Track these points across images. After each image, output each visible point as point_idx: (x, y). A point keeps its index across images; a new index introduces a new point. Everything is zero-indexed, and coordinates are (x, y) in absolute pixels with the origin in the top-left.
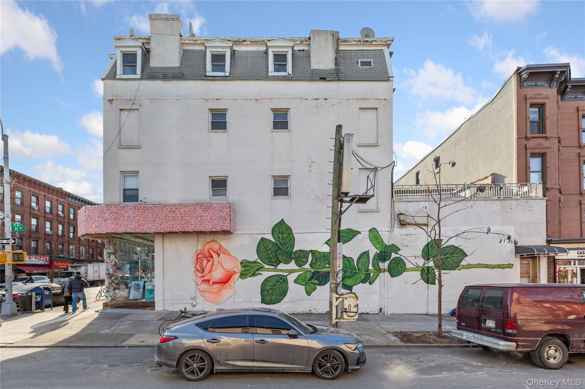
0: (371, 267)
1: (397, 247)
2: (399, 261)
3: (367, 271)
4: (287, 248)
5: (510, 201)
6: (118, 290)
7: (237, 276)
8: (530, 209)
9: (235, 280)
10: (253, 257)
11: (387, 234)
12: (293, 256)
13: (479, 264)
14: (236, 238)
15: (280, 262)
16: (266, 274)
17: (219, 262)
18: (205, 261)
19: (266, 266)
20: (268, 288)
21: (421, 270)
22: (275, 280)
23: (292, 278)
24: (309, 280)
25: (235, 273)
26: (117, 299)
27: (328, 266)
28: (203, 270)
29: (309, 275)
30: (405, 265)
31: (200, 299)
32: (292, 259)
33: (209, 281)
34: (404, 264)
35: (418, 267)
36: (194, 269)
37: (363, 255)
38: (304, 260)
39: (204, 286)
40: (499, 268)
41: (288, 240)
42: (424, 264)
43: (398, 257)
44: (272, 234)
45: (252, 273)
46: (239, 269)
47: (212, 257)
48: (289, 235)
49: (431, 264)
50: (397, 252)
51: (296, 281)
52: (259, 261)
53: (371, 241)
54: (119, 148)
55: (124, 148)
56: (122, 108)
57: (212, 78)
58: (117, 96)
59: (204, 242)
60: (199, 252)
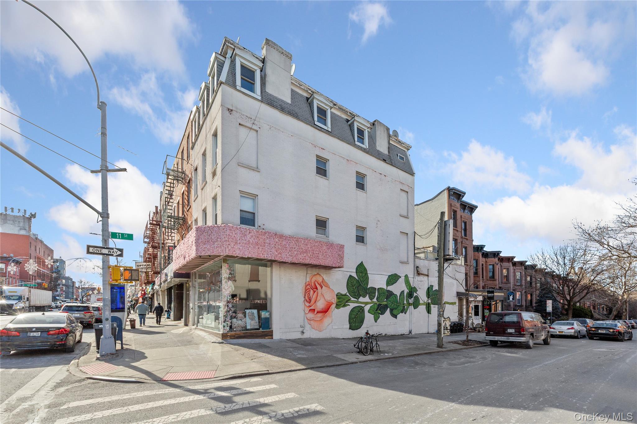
0: (405, 302)
1: (416, 289)
2: (417, 298)
4: (364, 285)
6: (235, 319)
7: (334, 306)
9: (333, 310)
10: (344, 291)
11: (412, 279)
12: (368, 291)
13: (446, 301)
14: (334, 273)
15: (360, 295)
16: (352, 305)
17: (321, 293)
18: (312, 292)
19: (352, 299)
20: (353, 316)
21: (426, 305)
22: (357, 311)
23: (367, 308)
24: (376, 311)
25: (333, 303)
26: (234, 329)
27: (385, 300)
28: (310, 300)
29: (376, 307)
30: (420, 301)
31: (308, 327)
32: (367, 293)
33: (314, 310)
35: (424, 302)
36: (303, 299)
37: (402, 293)
38: (373, 295)
39: (311, 315)
40: (452, 304)
41: (365, 278)
42: (427, 300)
43: (417, 296)
44: (356, 272)
45: (343, 304)
46: (335, 300)
47: (317, 289)
48: (365, 274)
49: (430, 301)
50: (416, 292)
51: (369, 312)
52: (348, 294)
53: (405, 283)
54: (238, 165)
55: (244, 167)
56: (242, 123)
57: (320, 129)
58: (237, 108)
59: (311, 275)
60: (307, 283)
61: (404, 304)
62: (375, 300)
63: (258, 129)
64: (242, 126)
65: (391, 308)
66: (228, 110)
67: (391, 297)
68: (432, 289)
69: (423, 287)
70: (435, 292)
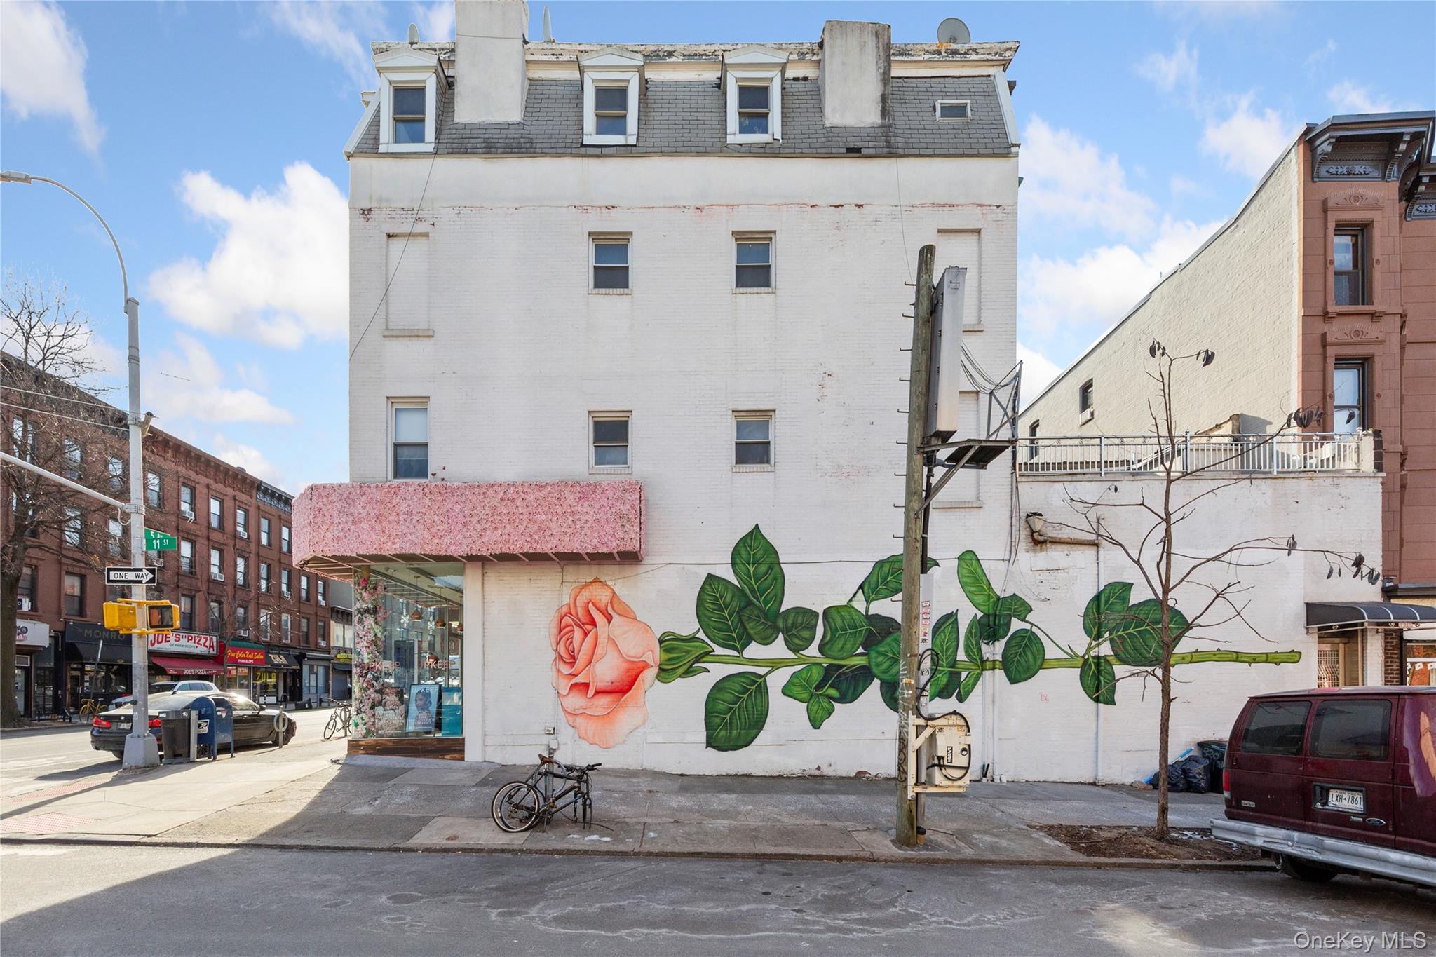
0: (961, 656)
1: (1024, 603)
2: (1030, 639)
3: (953, 666)
4: (766, 603)
5: (1294, 480)
6: (381, 707)
7: (650, 674)
8: (1342, 502)
9: (647, 686)
10: (688, 625)
11: (1002, 567)
12: (780, 624)
13: (1219, 650)
14: (650, 574)
15: (749, 639)
16: (718, 671)
17: (609, 637)
18: (578, 634)
19: (719, 650)
20: (722, 706)
21: (1080, 665)
22: (738, 687)
23: (776, 681)
24: (817, 688)
25: (646, 666)
27: (861, 650)
28: (573, 657)
29: (817, 675)
30: (1044, 650)
31: (565, 733)
32: (777, 630)
33: (586, 686)
34: (1041, 649)
35: (1074, 656)
36: (554, 655)
37: (943, 624)
38: (806, 634)
39: (576, 701)
40: (1266, 661)
41: (769, 581)
42: (1089, 648)
43: (1027, 631)
44: (734, 564)
45: (685, 668)
46: (654, 656)
47: (594, 623)
48: (771, 568)
49: (1105, 649)
50: (1023, 616)
51: (786, 691)
52: (701, 635)
53: (963, 585)
54: (385, 336)
55: (396, 337)
56: (392, 231)
57: (598, 151)
58: (380, 200)
59: (575, 585)
60: (565, 610)
61: (954, 663)
62: (813, 651)
63: (428, 229)
64: (395, 238)
65: (885, 677)
66: (363, 213)
67: (889, 640)
68: (1125, 599)
69: (1063, 595)
70: (1143, 612)
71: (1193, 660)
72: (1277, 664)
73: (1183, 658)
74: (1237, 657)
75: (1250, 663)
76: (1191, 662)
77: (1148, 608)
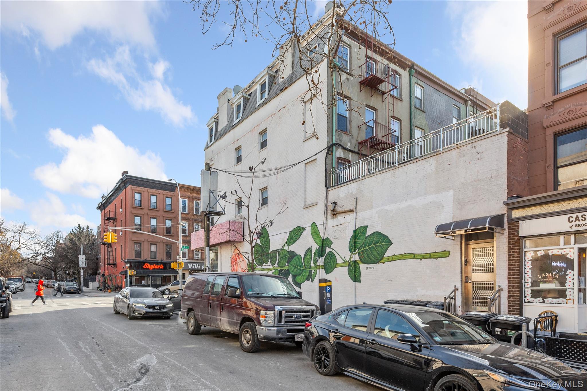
0: (312, 264)
1: (330, 241)
2: (332, 255)
3: (310, 268)
4: (267, 250)
11: (323, 227)
12: (269, 257)
13: (405, 253)
15: (264, 262)
19: (258, 266)
21: (347, 265)
27: (287, 264)
29: (277, 273)
30: (336, 260)
32: (269, 259)
34: (335, 259)
35: (346, 261)
37: (307, 252)
38: (275, 259)
40: (430, 258)
41: (267, 243)
42: (351, 257)
43: (331, 252)
44: (260, 238)
48: (267, 238)
49: (357, 257)
50: (329, 246)
52: (255, 262)
53: (313, 236)
62: (276, 265)
65: (293, 273)
67: (293, 260)
68: (364, 233)
69: (343, 235)
70: (371, 239)
71: (393, 259)
72: (436, 258)
73: (388, 259)
74: (414, 256)
75: (421, 259)
76: (392, 261)
77: (374, 236)
